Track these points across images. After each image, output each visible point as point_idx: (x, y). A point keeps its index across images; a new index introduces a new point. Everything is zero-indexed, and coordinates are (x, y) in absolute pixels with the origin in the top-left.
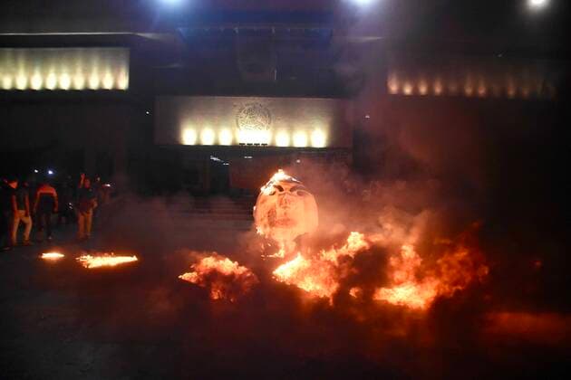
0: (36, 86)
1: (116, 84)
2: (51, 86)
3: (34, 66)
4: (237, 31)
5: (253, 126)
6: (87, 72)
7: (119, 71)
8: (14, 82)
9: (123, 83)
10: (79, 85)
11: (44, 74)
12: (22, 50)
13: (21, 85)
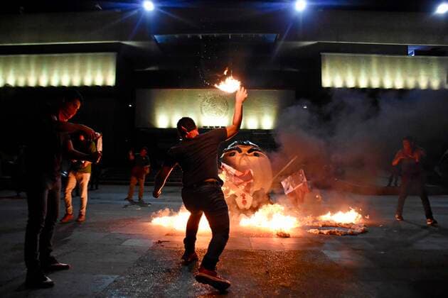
0: (44, 83)
1: (105, 81)
2: (55, 83)
3: (42, 68)
4: (201, 38)
5: (214, 112)
6: (83, 71)
7: (108, 70)
8: (26, 82)
9: (111, 81)
10: (77, 83)
11: (50, 75)
12: (34, 56)
13: (32, 83)
